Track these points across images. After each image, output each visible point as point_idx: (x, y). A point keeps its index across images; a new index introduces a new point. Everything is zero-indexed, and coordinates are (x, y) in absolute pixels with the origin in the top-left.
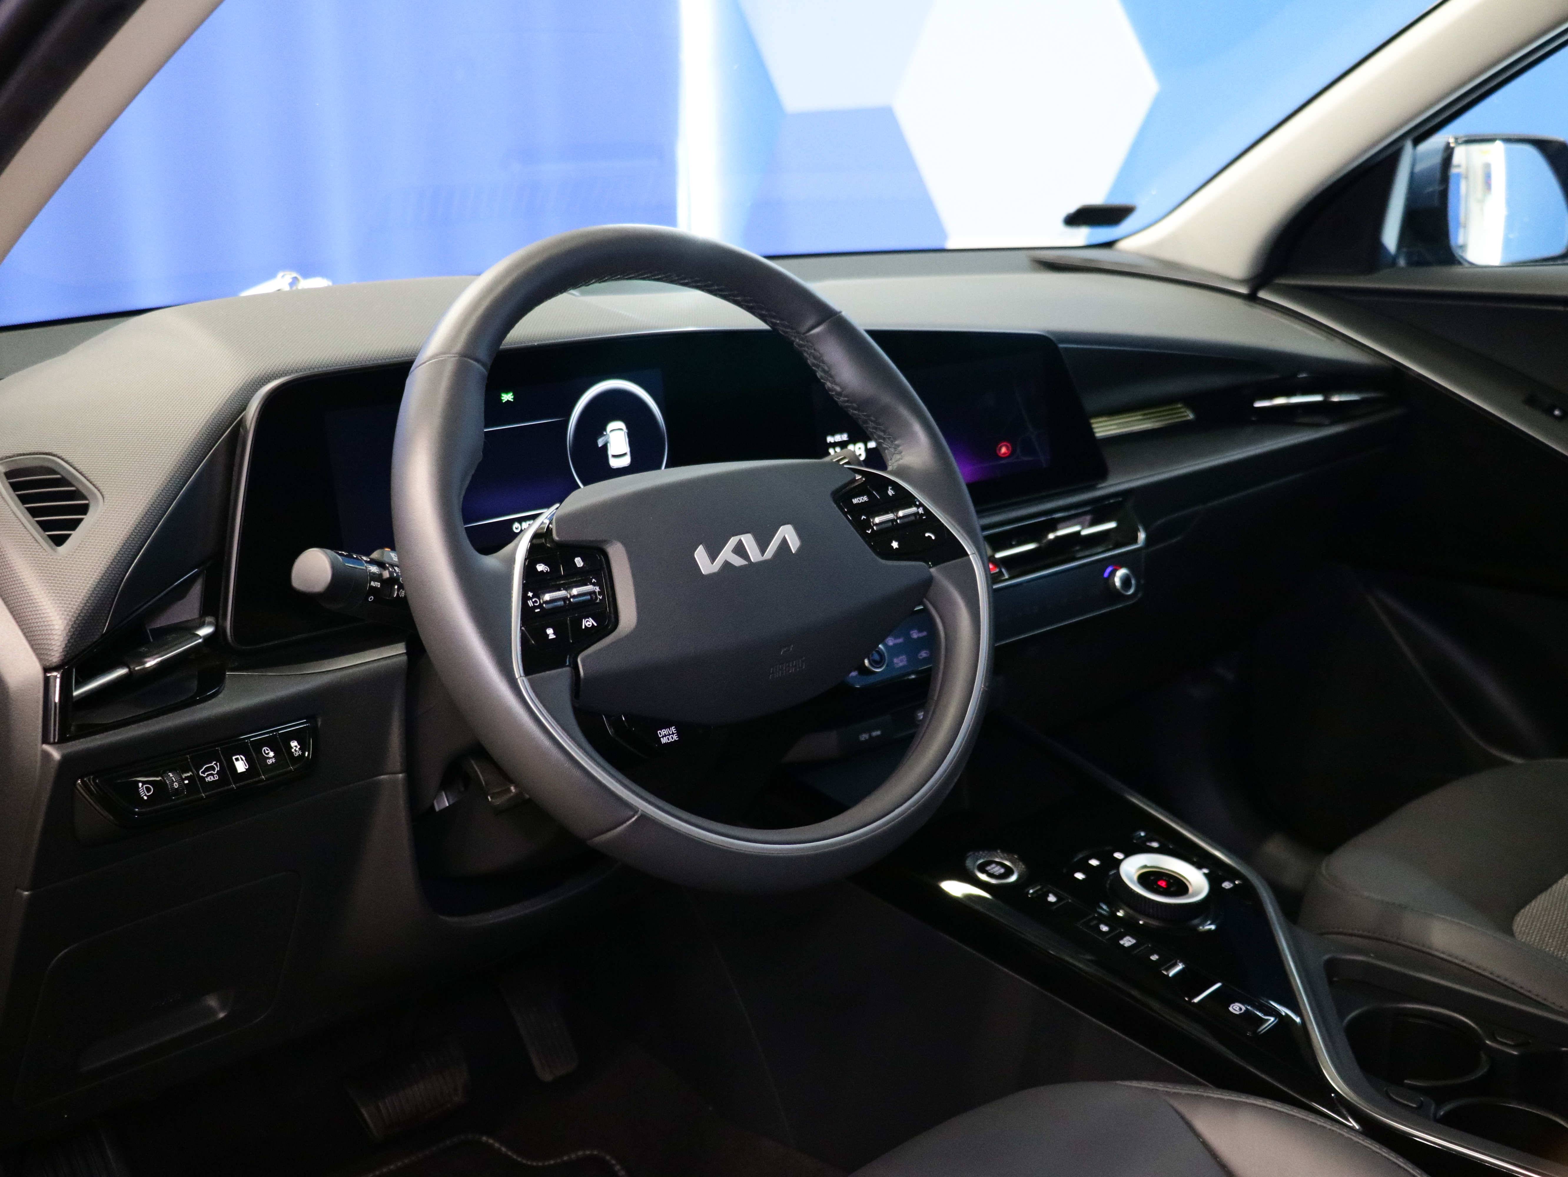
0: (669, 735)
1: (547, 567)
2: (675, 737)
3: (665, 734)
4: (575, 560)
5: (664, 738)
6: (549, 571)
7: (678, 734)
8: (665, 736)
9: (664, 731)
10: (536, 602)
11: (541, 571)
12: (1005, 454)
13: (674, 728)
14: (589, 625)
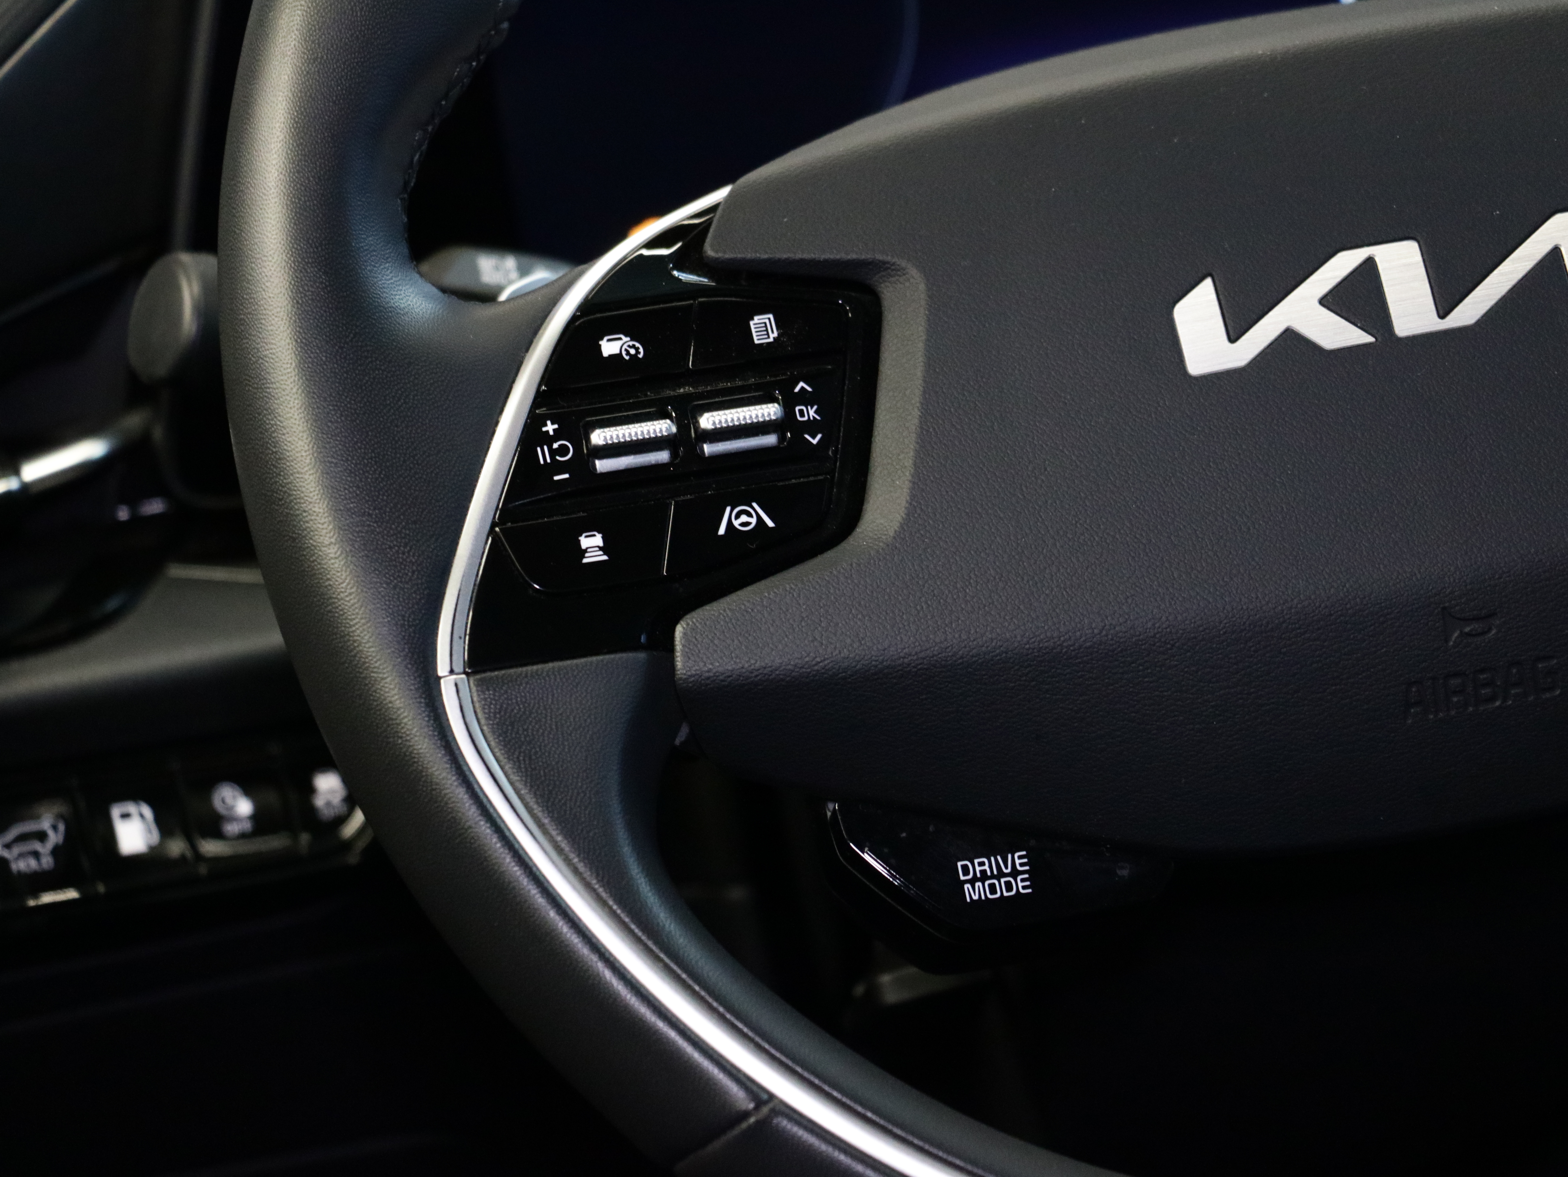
0: (1001, 874)
1: (637, 345)
2: (1021, 885)
3: (983, 872)
4: (752, 323)
5: (978, 884)
6: (641, 356)
7: (1034, 877)
8: (984, 877)
9: (981, 864)
10: (563, 450)
11: (611, 356)
13: (1020, 857)
14: (746, 524)
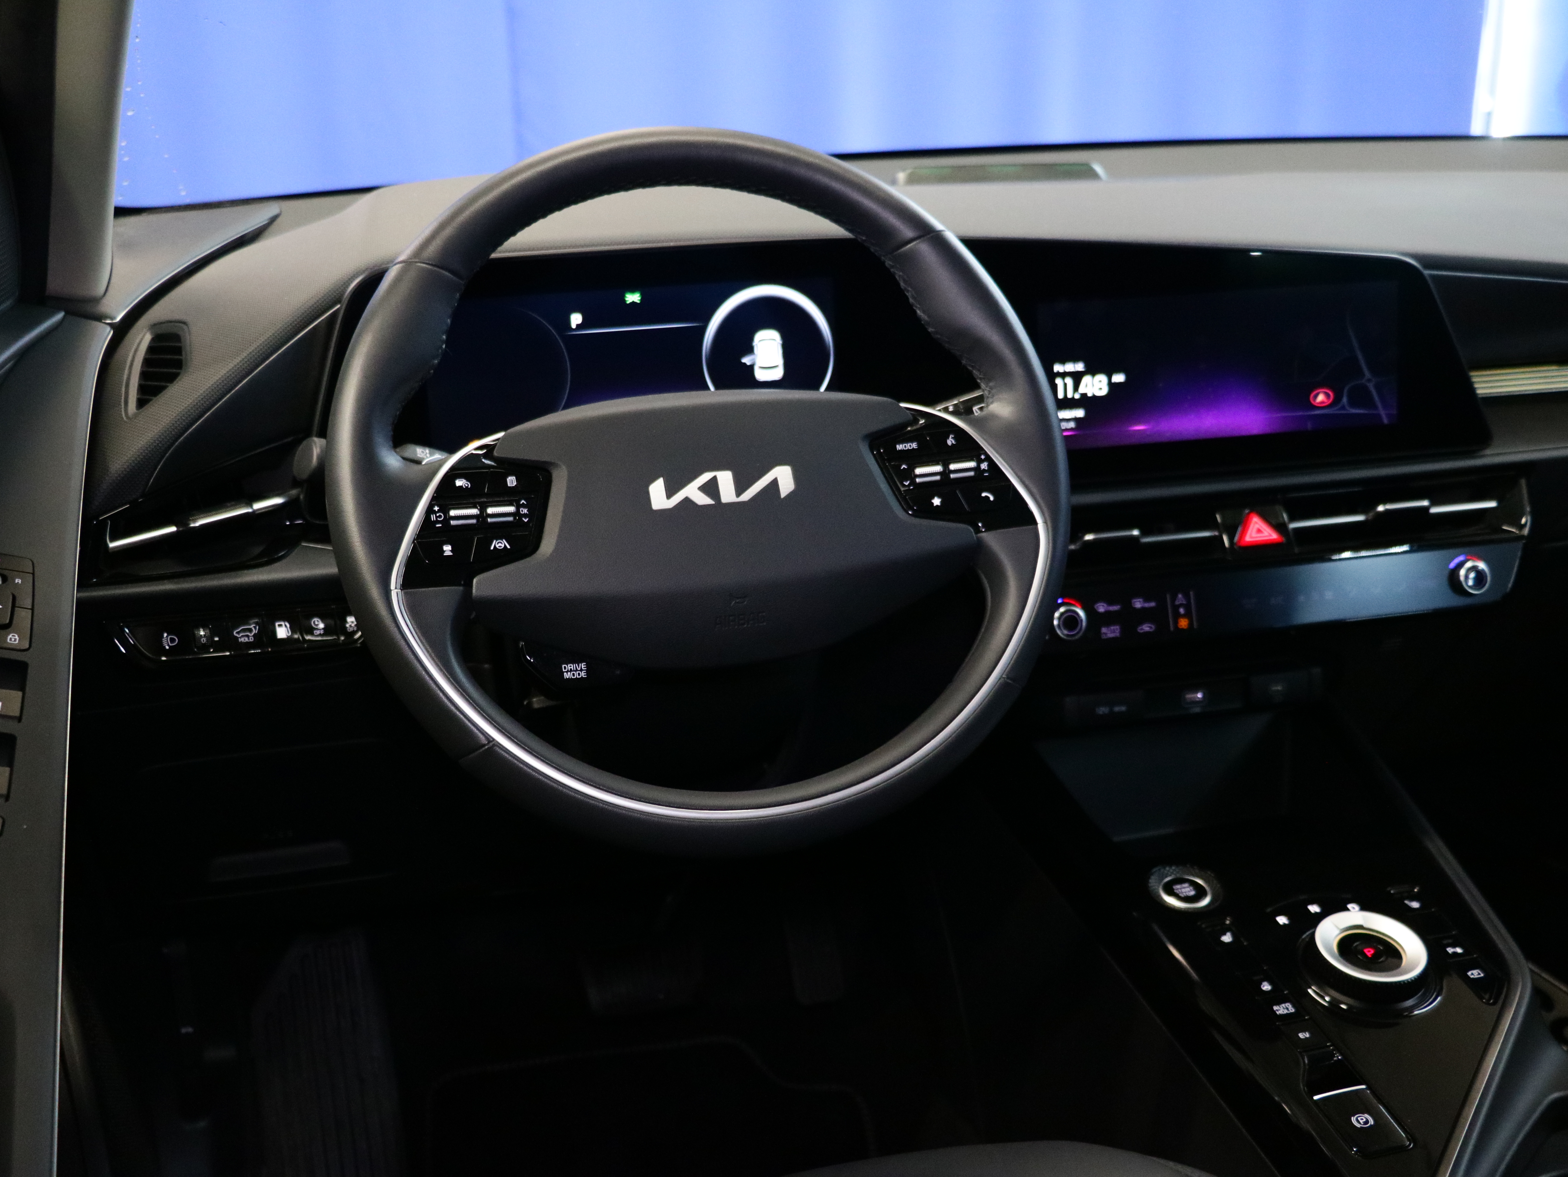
0: (577, 670)
1: (469, 483)
2: (583, 674)
3: (571, 669)
4: (508, 479)
5: (569, 673)
6: (469, 487)
7: (588, 672)
8: (571, 670)
9: (570, 666)
10: (440, 516)
11: (459, 486)
12: (1322, 402)
13: (584, 665)
14: (501, 546)
